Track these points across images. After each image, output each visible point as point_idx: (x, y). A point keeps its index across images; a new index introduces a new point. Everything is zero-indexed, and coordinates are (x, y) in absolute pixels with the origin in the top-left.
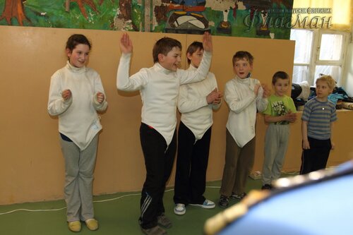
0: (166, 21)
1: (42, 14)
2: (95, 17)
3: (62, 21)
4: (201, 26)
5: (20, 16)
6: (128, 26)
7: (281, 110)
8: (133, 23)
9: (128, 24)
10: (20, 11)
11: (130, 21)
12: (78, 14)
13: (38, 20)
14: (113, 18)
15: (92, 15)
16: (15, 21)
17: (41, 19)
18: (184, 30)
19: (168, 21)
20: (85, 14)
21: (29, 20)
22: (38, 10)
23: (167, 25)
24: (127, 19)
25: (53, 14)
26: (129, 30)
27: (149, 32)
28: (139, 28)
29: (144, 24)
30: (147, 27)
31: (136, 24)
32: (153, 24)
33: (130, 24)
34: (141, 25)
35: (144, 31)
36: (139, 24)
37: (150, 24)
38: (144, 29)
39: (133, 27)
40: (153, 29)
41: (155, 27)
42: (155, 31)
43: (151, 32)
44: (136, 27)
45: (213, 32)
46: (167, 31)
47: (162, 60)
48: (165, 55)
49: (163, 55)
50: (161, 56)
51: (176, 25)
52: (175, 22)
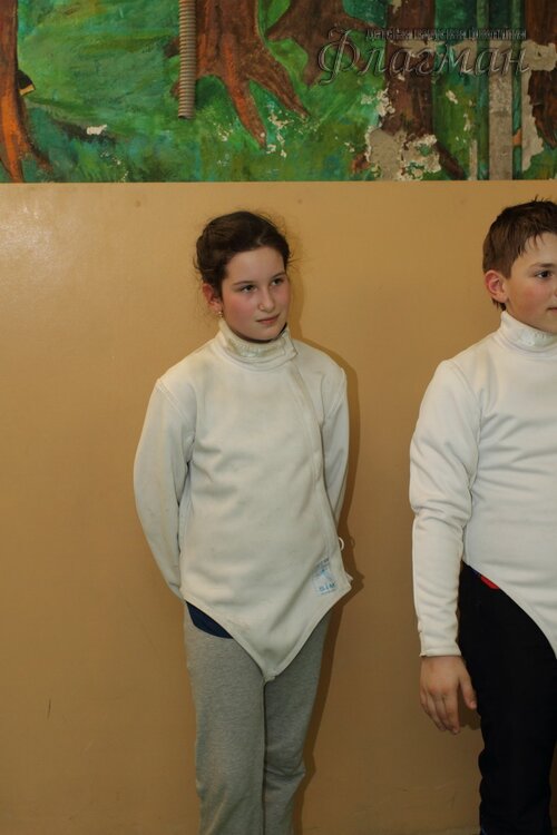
1: (91, 130)
2: (290, 134)
3: (165, 155)
5: (9, 145)
6: (421, 161)
8: (441, 148)
9: (422, 151)
10: (9, 124)
11: (430, 140)
12: (226, 122)
13: (74, 158)
14: (360, 130)
15: (279, 125)
17: (88, 152)
20: (256, 125)
21: (41, 156)
24: (417, 130)
25: (130, 131)
26: (428, 177)
27: (506, 178)
28: (467, 166)
29: (488, 149)
30: (500, 160)
31: (452, 151)
32: (524, 144)
33: (430, 152)
34: (473, 153)
35: (487, 178)
36: (465, 151)
37: (510, 144)
38: (487, 168)
39: (440, 162)
40: (526, 165)
41: (533, 158)
42: (533, 174)
43: (514, 179)
44: (454, 161)
47: (498, 292)
48: (508, 275)
49: (501, 276)
50: (493, 280)
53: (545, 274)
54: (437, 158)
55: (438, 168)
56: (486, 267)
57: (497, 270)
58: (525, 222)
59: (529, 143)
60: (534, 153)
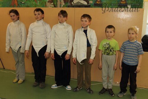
0: (68, 2)
1: (23, 3)
3: (29, 5)
4: (85, 3)
5: (16, 4)
6: (52, 5)
9: (52, 4)
10: (16, 2)
11: (53, 3)
12: (34, 2)
14: (46, 2)
15: (38, 2)
16: (15, 6)
17: (22, 5)
18: (77, 6)
19: (69, 2)
20: (36, 2)
21: (19, 5)
22: (21, 1)
23: (69, 4)
24: (51, 2)
25: (26, 3)
26: (52, 7)
30: (58, 5)
44: (55, 5)
45: (92, 6)
46: (69, 6)
51: (73, 4)
52: (72, 3)
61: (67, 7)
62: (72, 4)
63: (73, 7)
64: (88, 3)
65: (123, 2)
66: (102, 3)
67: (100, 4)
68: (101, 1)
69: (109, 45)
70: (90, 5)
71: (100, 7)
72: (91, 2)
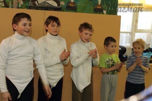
4: (55, 4)
6: (1, 4)
7: (111, 64)
18: (42, 7)
23: (30, 3)
26: (2, 7)
27: (16, 8)
28: (9, 5)
29: (13, 3)
30: (15, 4)
31: (6, 2)
32: (20, 2)
33: (2, 2)
34: (10, 3)
35: (13, 8)
36: (9, 3)
37: (17, 2)
38: (13, 6)
39: (4, 4)
40: (20, 6)
41: (21, 5)
42: (21, 8)
43: (18, 8)
44: (7, 4)
45: (64, 9)
46: (30, 8)
47: (15, 28)
48: (17, 25)
49: (16, 25)
50: (15, 26)
51: (37, 4)
52: (36, 2)
53: (25, 25)
54: (3, 3)
55: (4, 5)
56: (13, 24)
57: (15, 24)
58: (21, 16)
59: (21, 2)
60: (21, 4)
61: (27, 9)
62: (35, 4)
63: (38, 8)
64: (59, 4)
65: (99, 6)
66: (76, 6)
67: (73, 7)
68: (75, 4)
69: (112, 61)
70: (61, 8)
71: (74, 11)
72: (62, 3)
